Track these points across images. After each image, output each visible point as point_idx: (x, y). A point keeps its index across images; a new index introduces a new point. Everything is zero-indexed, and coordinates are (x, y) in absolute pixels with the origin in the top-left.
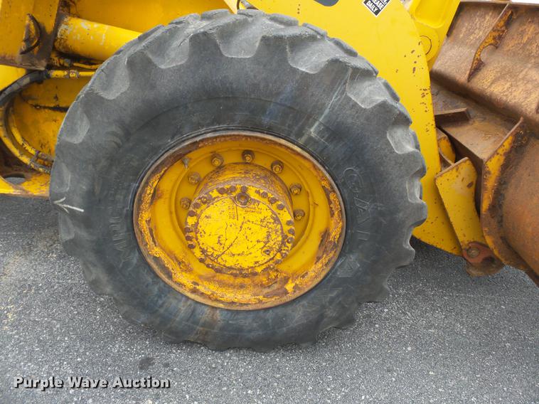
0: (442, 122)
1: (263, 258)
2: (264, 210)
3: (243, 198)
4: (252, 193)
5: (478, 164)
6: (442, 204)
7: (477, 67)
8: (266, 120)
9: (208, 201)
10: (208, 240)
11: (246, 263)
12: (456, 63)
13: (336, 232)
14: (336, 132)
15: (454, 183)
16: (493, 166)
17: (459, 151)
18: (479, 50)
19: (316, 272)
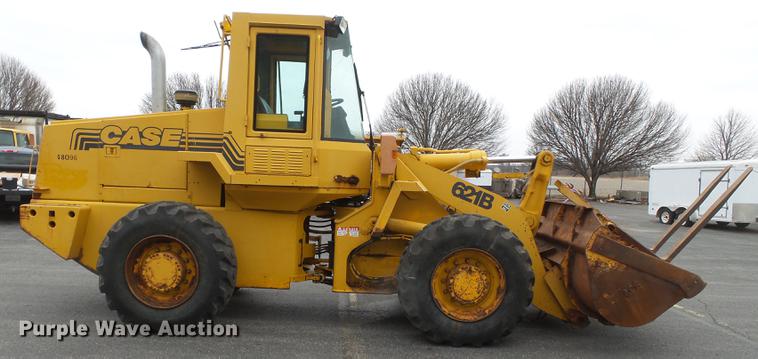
0: (543, 255)
1: (477, 295)
2: (477, 275)
3: (470, 271)
4: (473, 269)
5: (559, 266)
6: (549, 289)
7: (556, 229)
8: (477, 244)
9: (458, 273)
10: (457, 289)
11: (471, 298)
12: (547, 229)
13: (503, 285)
14: (499, 246)
15: (552, 278)
16: (564, 265)
17: (553, 264)
18: (555, 222)
19: (497, 303)
